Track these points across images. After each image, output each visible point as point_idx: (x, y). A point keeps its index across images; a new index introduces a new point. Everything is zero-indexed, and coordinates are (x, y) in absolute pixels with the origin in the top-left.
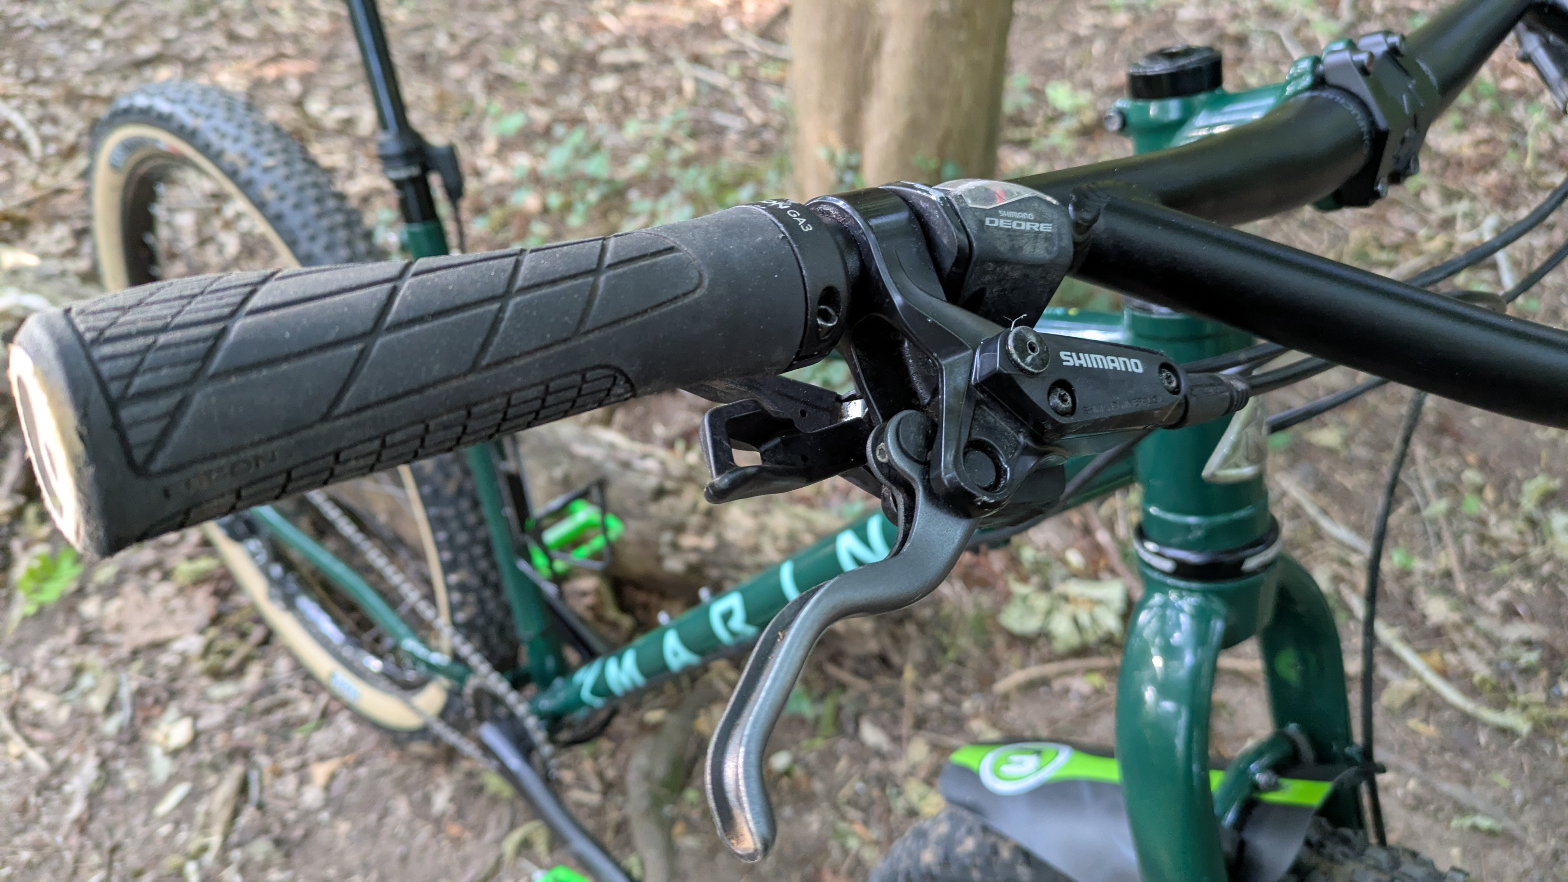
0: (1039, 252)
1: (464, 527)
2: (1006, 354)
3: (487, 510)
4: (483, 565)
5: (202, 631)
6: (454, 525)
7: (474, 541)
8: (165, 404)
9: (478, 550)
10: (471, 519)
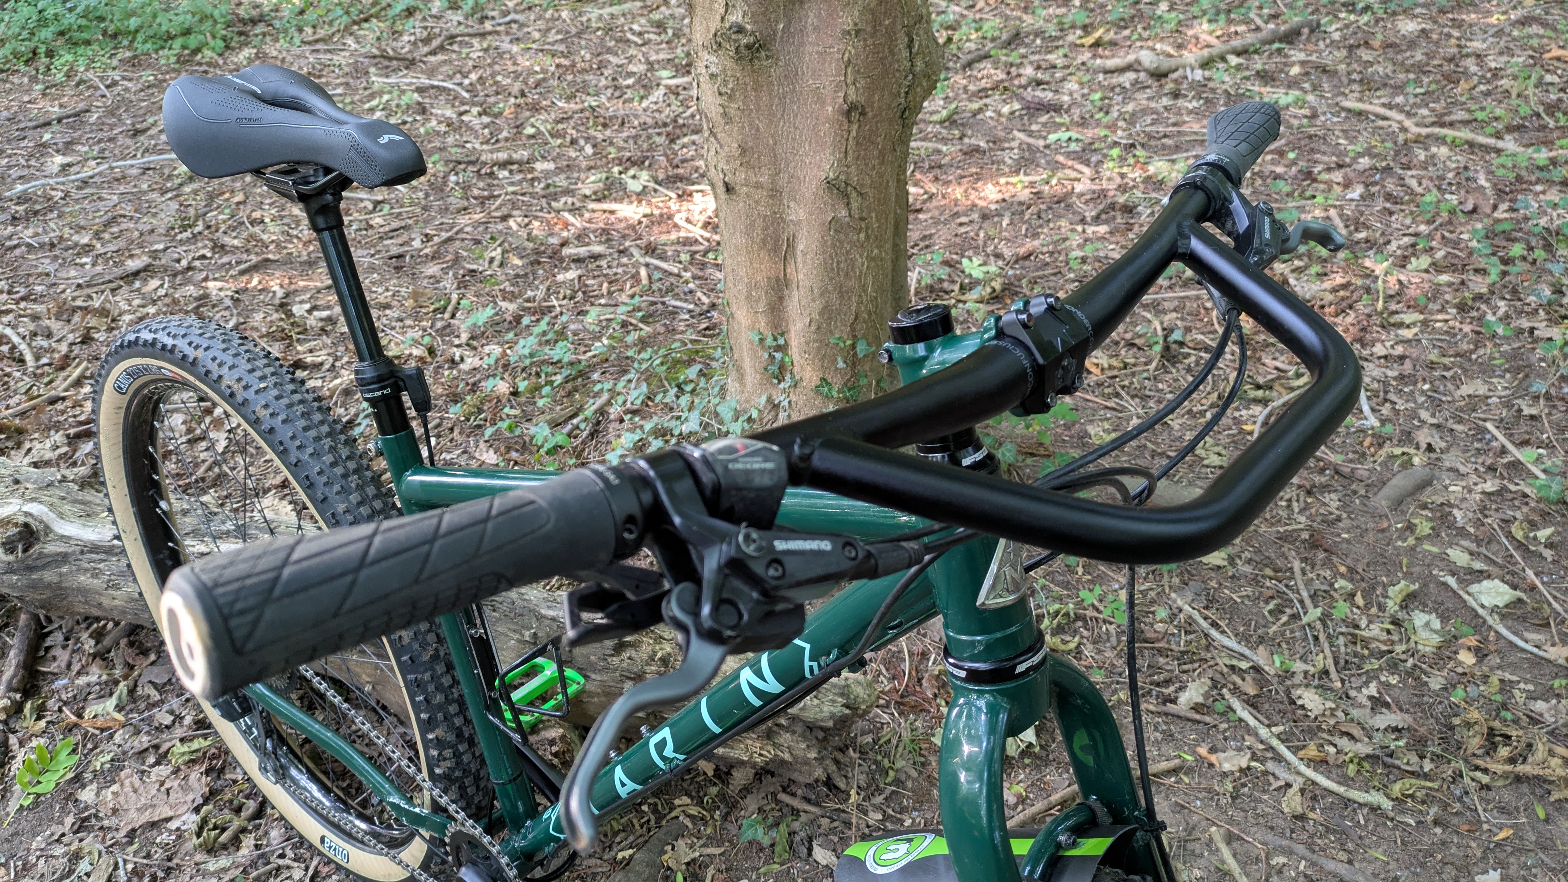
0: (766, 481)
1: (439, 688)
2: (738, 546)
3: (459, 673)
4: (458, 721)
5: (197, 810)
6: (431, 688)
7: (448, 701)
8: (250, 617)
9: (453, 709)
10: (446, 681)
